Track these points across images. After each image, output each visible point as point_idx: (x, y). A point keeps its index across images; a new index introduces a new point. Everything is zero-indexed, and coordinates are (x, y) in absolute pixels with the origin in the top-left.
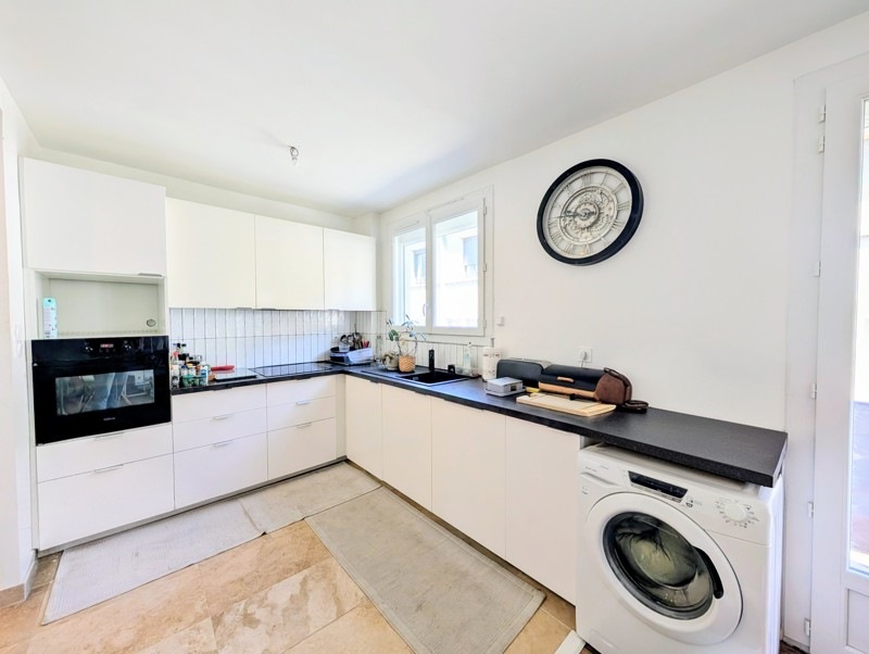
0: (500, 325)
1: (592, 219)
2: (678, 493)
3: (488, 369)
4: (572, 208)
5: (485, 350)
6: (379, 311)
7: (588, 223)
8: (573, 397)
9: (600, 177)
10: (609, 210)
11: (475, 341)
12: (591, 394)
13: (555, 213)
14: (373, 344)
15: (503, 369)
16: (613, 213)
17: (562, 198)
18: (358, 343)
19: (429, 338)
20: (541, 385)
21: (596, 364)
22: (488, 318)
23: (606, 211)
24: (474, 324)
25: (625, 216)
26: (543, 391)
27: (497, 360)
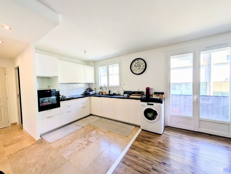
0: (124, 85)
1: (139, 67)
2: (153, 105)
3: (122, 93)
4: (136, 65)
5: (121, 90)
6: (95, 83)
7: (138, 68)
8: (138, 96)
9: (140, 61)
10: (142, 66)
11: (118, 88)
12: (140, 95)
13: (133, 66)
14: (94, 90)
15: (125, 93)
16: (142, 67)
17: (134, 63)
18: (91, 90)
19: (109, 88)
20: (132, 95)
21: (141, 91)
22: (121, 84)
23: (141, 66)
24: (118, 85)
25: (144, 67)
26: (133, 95)
27: (124, 91)
